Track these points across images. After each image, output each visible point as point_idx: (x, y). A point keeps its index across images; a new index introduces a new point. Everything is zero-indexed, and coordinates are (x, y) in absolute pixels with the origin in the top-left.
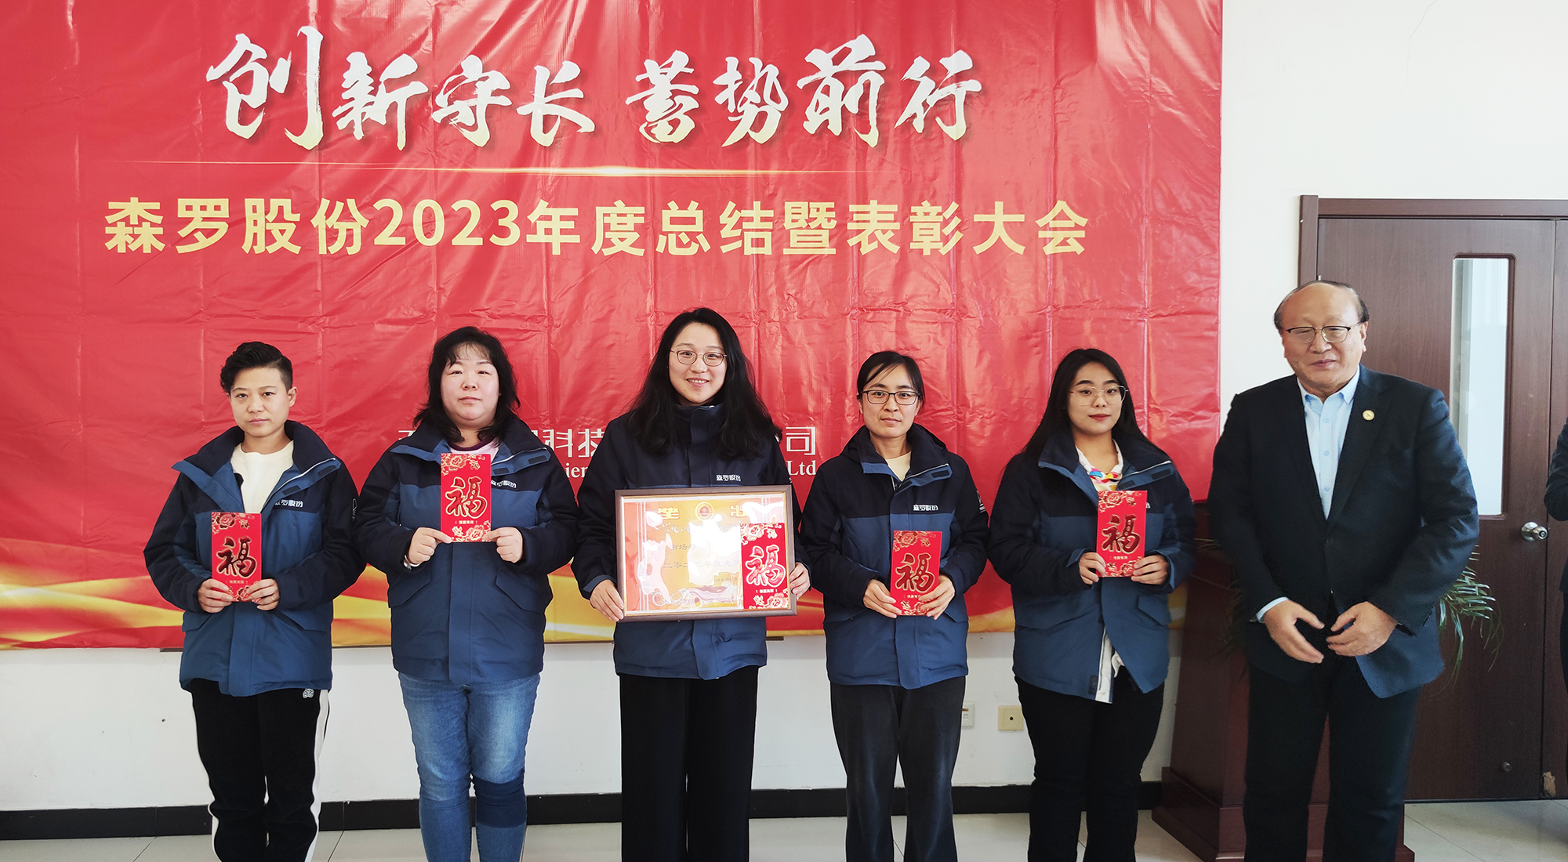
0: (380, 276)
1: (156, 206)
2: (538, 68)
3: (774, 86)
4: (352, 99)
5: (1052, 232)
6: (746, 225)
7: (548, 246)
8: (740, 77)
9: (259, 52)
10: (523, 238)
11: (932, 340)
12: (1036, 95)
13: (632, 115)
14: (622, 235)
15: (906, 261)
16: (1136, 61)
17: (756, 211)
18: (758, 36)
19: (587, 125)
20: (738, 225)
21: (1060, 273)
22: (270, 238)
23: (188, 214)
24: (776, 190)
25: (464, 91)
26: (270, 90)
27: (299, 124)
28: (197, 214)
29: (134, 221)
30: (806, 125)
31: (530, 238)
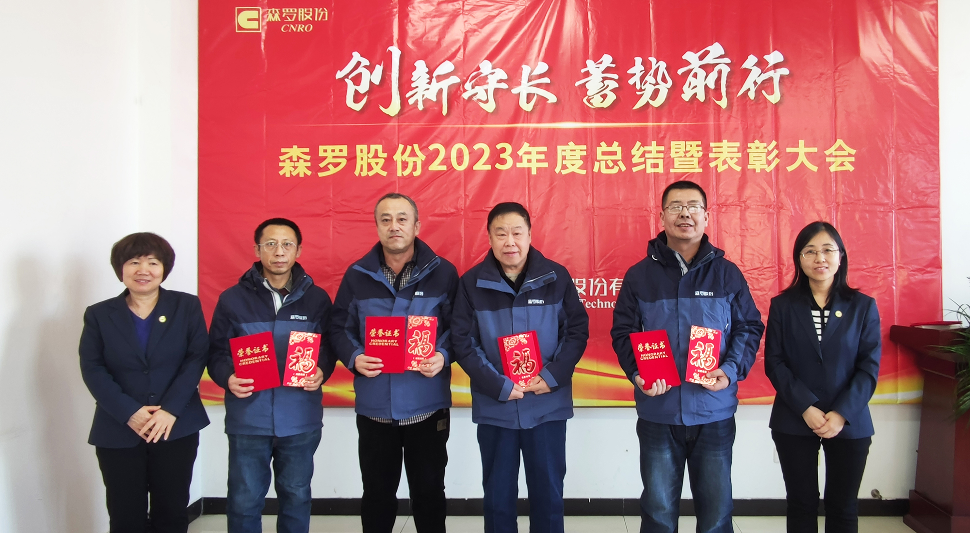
0: (431, 190)
1: (307, 150)
2: (524, 66)
3: (663, 74)
4: (417, 87)
5: (834, 158)
6: (647, 155)
7: (529, 169)
8: (643, 68)
9: (365, 62)
10: (514, 165)
11: (762, 224)
12: (823, 76)
13: (579, 93)
14: (573, 162)
15: (745, 176)
16: (884, 55)
17: (653, 147)
18: (654, 45)
19: (552, 98)
20: (643, 155)
21: (840, 183)
22: (370, 168)
23: (324, 155)
24: (665, 134)
25: (481, 81)
26: (371, 83)
27: (387, 103)
28: (329, 154)
29: (295, 159)
30: (683, 96)
31: (519, 165)
